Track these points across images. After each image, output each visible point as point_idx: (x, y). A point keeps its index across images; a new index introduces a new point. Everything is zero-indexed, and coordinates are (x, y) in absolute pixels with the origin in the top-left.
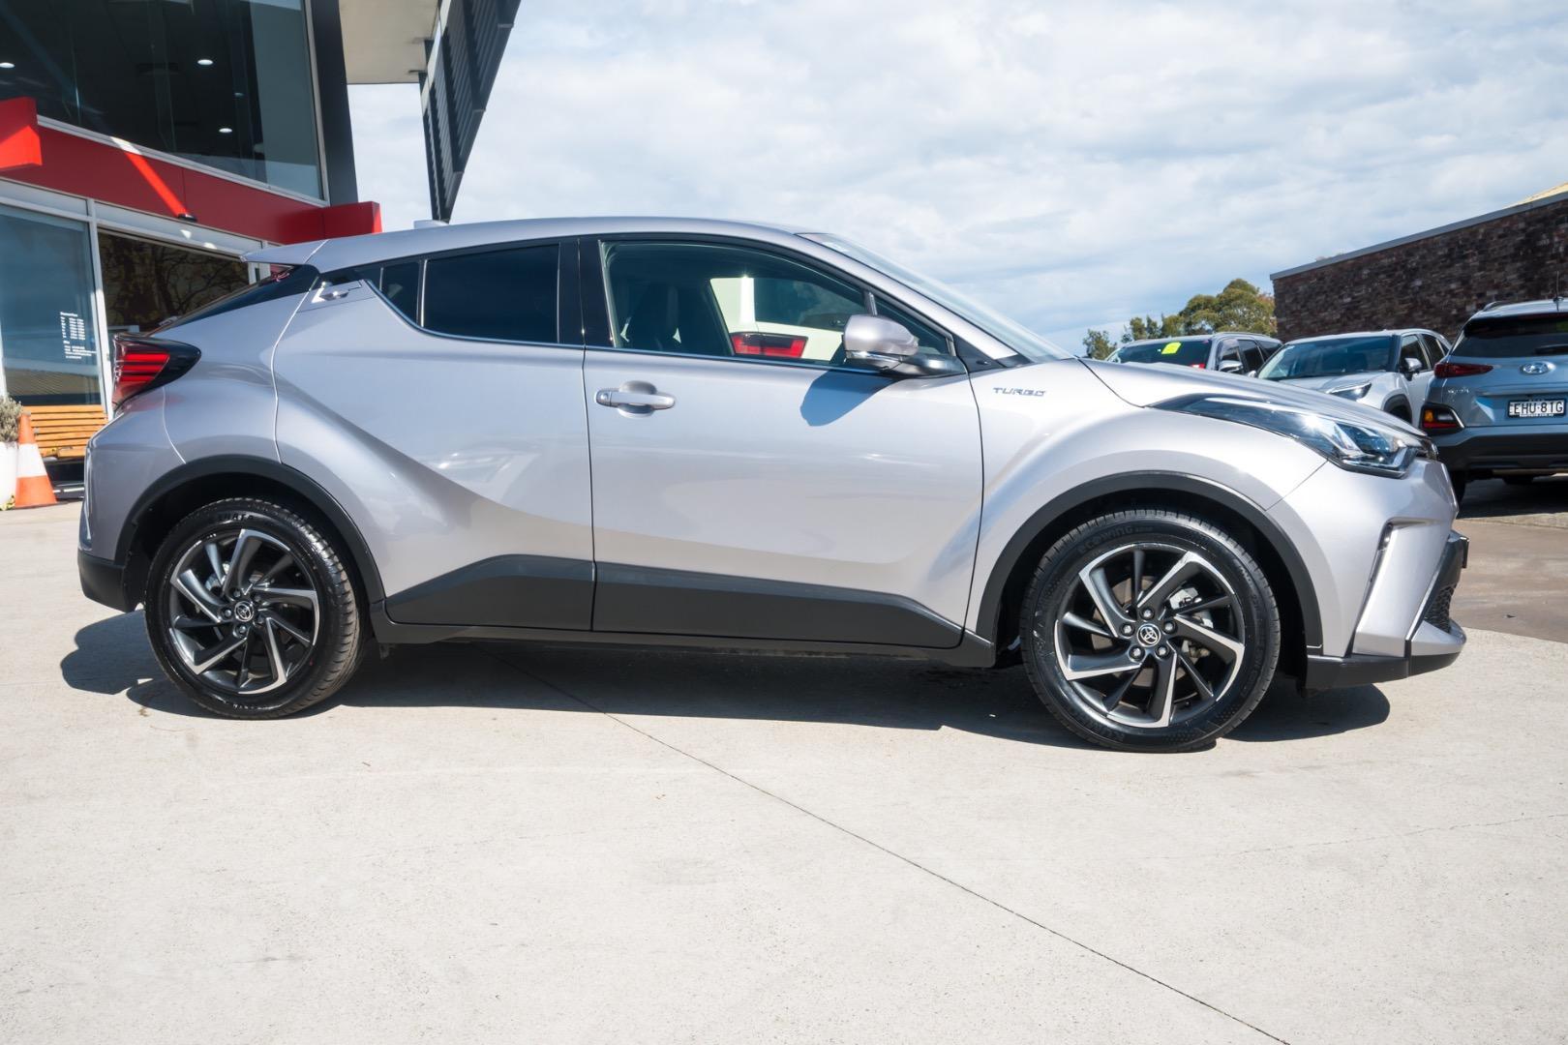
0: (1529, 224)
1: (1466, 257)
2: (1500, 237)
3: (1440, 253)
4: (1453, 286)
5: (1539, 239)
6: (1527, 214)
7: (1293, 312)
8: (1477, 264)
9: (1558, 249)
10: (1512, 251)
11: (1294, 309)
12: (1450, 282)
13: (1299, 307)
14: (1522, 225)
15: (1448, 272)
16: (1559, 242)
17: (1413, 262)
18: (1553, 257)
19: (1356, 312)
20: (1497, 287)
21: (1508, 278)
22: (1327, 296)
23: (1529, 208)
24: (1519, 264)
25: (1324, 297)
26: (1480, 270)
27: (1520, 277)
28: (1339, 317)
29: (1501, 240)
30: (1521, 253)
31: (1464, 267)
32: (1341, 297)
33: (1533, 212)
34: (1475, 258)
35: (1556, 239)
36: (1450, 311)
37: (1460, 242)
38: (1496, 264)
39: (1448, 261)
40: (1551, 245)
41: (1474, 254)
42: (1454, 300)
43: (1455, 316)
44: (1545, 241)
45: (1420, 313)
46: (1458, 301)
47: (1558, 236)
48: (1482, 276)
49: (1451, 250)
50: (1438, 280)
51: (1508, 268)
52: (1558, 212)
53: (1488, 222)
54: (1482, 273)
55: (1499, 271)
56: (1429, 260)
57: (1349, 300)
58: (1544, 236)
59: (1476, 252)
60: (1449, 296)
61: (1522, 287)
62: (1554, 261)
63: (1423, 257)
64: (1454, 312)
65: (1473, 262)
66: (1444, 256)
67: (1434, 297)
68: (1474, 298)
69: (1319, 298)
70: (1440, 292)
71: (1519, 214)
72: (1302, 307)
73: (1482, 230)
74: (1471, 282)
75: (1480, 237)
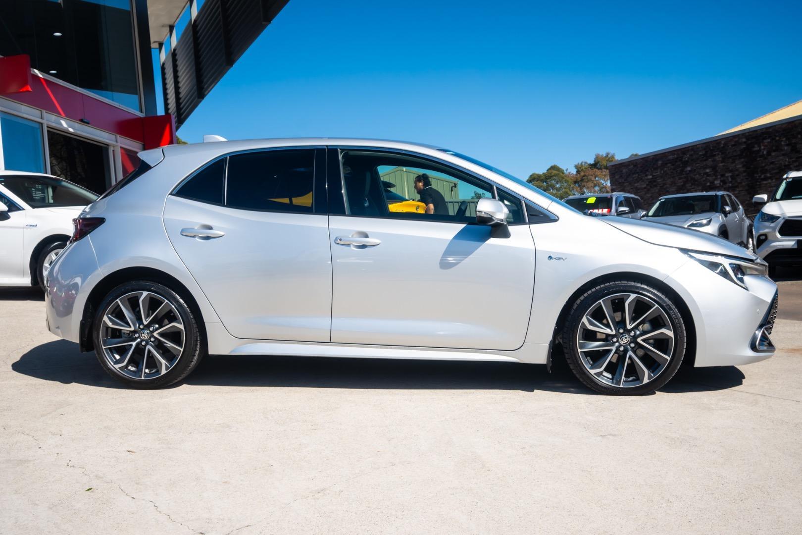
0: (748, 139)
1: (715, 155)
2: (733, 145)
3: (701, 153)
4: (708, 171)
5: (754, 147)
6: (747, 134)
7: (620, 183)
8: (721, 159)
9: (763, 152)
10: (739, 153)
11: (620, 181)
12: (706, 168)
13: (623, 181)
14: (744, 140)
15: (705, 163)
16: (764, 149)
17: (686, 158)
18: (761, 157)
19: (655, 184)
20: (731, 171)
21: (737, 167)
22: (639, 175)
23: (748, 131)
24: (743, 160)
25: (637, 175)
26: (722, 163)
27: (744, 166)
28: (645, 186)
29: (734, 147)
30: (744, 154)
31: (714, 161)
32: (647, 175)
33: (750, 133)
34: (719, 156)
35: (762, 148)
36: (706, 184)
37: (712, 148)
38: (731, 160)
39: (705, 158)
40: (760, 150)
41: (718, 154)
42: (708, 178)
43: (708, 186)
44: (756, 148)
45: (690, 184)
46: (710, 179)
47: (764, 146)
48: (723, 166)
49: (706, 152)
50: (699, 167)
51: (737, 162)
52: (763, 133)
53: (727, 138)
54: (723, 164)
55: (732, 163)
56: (694, 157)
57: (651, 177)
58: (756, 146)
59: (720, 153)
60: (705, 176)
61: (745, 172)
62: (761, 159)
63: (691, 155)
64: (708, 184)
65: (718, 158)
66: (704, 155)
67: (697, 176)
68: (719, 177)
69: (634, 176)
70: (701, 174)
71: (743, 134)
72: (625, 180)
73: (723, 142)
74: (717, 168)
75: (722, 146)
